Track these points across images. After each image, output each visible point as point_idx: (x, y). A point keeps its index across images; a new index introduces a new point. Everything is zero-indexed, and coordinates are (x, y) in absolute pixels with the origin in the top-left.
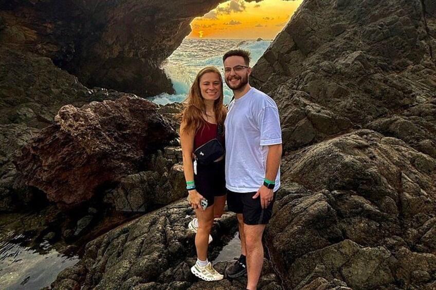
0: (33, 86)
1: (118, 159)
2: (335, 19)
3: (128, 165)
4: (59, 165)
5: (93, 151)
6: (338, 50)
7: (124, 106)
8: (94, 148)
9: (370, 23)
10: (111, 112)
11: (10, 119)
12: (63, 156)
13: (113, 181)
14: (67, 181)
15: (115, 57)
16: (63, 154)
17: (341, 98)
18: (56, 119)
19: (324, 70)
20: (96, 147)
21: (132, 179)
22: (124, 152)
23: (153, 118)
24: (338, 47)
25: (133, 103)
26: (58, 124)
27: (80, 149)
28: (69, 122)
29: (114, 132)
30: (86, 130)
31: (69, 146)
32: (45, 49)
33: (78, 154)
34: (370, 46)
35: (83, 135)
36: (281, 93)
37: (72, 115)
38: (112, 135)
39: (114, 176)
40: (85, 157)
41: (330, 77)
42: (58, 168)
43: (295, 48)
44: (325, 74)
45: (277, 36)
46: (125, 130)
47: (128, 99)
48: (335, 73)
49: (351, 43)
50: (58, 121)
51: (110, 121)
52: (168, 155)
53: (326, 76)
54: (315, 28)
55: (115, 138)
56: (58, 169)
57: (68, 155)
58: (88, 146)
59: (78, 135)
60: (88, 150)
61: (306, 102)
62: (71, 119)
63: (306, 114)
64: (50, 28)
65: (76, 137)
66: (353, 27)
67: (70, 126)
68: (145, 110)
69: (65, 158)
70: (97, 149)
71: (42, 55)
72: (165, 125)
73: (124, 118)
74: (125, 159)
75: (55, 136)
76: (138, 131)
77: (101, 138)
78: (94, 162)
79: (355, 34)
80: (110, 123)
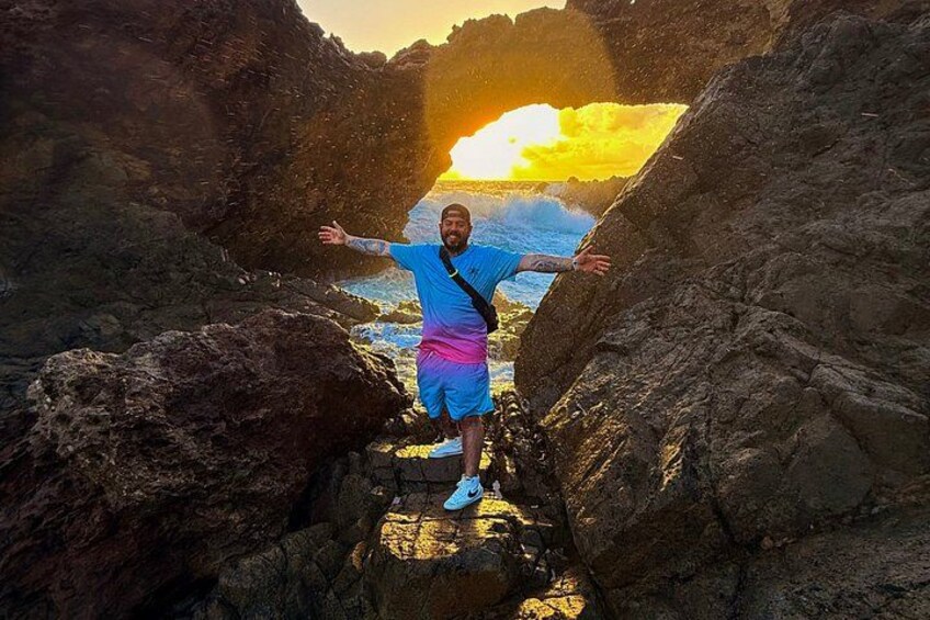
0: (135, 267)
1: (221, 504)
2: (807, 115)
3: (253, 517)
4: (22, 538)
5: (128, 499)
6: (833, 190)
7: (262, 337)
8: (128, 491)
9: (912, 120)
10: (215, 358)
11: (62, 340)
12: (35, 511)
13: (197, 575)
14: (45, 590)
15: (312, 209)
16: (34, 507)
17: (909, 335)
18: (30, 395)
19: (830, 248)
20: (135, 489)
21: (253, 575)
22: (243, 482)
23: (339, 367)
24: (830, 184)
25: (288, 327)
26: (35, 408)
27: (86, 492)
28: (63, 407)
29: (215, 420)
30: (106, 433)
31: (55, 481)
32: (165, 196)
33: (80, 507)
34: (921, 180)
35: (92, 451)
36: (693, 308)
37: (70, 385)
38: (209, 429)
39: (201, 557)
40: (97, 519)
41: (853, 266)
42: (15, 548)
43: (701, 187)
44: (836, 257)
45: (650, 161)
46: (255, 409)
47: (277, 318)
48: (868, 254)
49: (864, 171)
50: (33, 403)
51: (208, 388)
52: (375, 468)
53: (837, 264)
54: (757, 138)
55: (217, 440)
56: (17, 554)
57: (50, 508)
58: (111, 483)
59: (78, 451)
60: (110, 496)
61: (807, 351)
62: (66, 397)
63: (829, 401)
64: (176, 156)
65: (72, 456)
66: (863, 132)
67: (63, 419)
68: (318, 347)
69: (38, 520)
70: (137, 493)
71: (158, 207)
72: (374, 381)
73: (252, 376)
74: (242, 500)
75: (28, 444)
76: (296, 404)
77: (163, 450)
78: (129, 532)
79: (869, 148)
80: (206, 393)
